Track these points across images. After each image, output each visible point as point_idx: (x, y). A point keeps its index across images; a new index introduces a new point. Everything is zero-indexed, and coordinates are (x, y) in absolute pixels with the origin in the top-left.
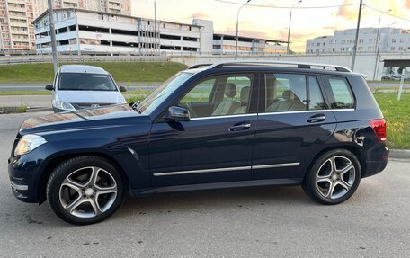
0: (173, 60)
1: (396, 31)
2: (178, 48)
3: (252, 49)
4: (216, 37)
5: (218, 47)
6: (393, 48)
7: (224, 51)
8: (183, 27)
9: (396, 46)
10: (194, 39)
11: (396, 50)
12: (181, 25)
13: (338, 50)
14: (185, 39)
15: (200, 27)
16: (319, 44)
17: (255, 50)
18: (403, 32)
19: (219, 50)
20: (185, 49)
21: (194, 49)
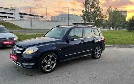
0: (6, 21)
1: (74, 15)
2: (6, 17)
3: (34, 18)
4: (21, 14)
5: (22, 17)
6: (74, 20)
7: (24, 19)
8: (7, 9)
9: (75, 19)
10: (12, 14)
11: (75, 20)
12: (6, 9)
13: (60, 20)
14: (8, 14)
15: (14, 10)
16: (54, 18)
17: (35, 19)
18: (76, 15)
19: (22, 18)
20: (8, 17)
21: (13, 18)
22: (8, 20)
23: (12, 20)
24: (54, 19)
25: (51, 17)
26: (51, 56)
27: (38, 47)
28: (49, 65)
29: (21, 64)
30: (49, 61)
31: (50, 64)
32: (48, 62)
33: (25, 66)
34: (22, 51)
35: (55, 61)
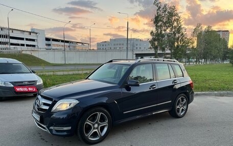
0: (24, 52)
1: (137, 40)
2: (23, 45)
3: (69, 46)
4: (47, 39)
5: (49, 45)
6: (137, 48)
7: (53, 47)
8: (25, 33)
9: (138, 47)
10: (33, 40)
11: (138, 49)
12: (24, 31)
13: (112, 49)
14: (27, 39)
15: (36, 33)
16: (103, 45)
17: (71, 47)
18: (141, 40)
19: (50, 47)
20: (27, 45)
21: (34, 46)
22: (26, 50)
23: (33, 50)
24: (102, 47)
25: (97, 43)
26: (99, 114)
27: (77, 99)
28: (96, 130)
29: (48, 127)
30: (96, 123)
31: (97, 128)
32: (94, 125)
33: (54, 132)
34: (51, 106)
35: (106, 123)
